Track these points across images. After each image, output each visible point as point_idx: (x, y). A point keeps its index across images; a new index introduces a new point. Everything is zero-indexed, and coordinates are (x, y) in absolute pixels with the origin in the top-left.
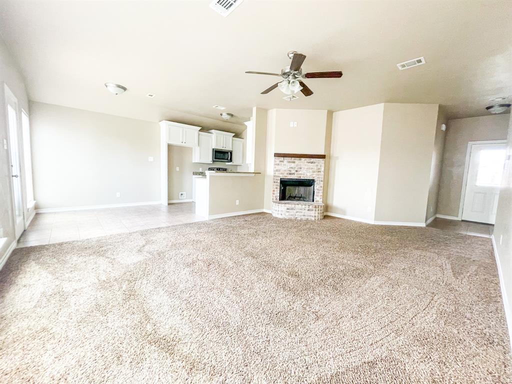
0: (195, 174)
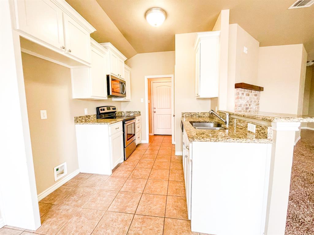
0: (78, 120)
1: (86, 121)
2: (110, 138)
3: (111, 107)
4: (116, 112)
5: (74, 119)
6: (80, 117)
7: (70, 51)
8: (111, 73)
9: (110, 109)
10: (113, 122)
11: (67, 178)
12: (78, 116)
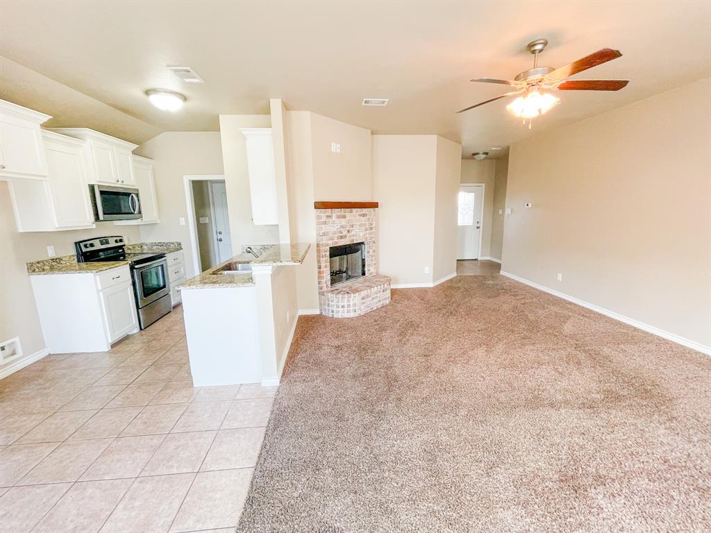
0: (35, 268)
1: (52, 268)
2: (101, 293)
3: (110, 239)
4: (124, 245)
5: (26, 267)
6: (38, 263)
7: (4, 168)
8: (98, 182)
9: (107, 242)
10: (105, 268)
11: (24, 361)
12: (34, 260)
